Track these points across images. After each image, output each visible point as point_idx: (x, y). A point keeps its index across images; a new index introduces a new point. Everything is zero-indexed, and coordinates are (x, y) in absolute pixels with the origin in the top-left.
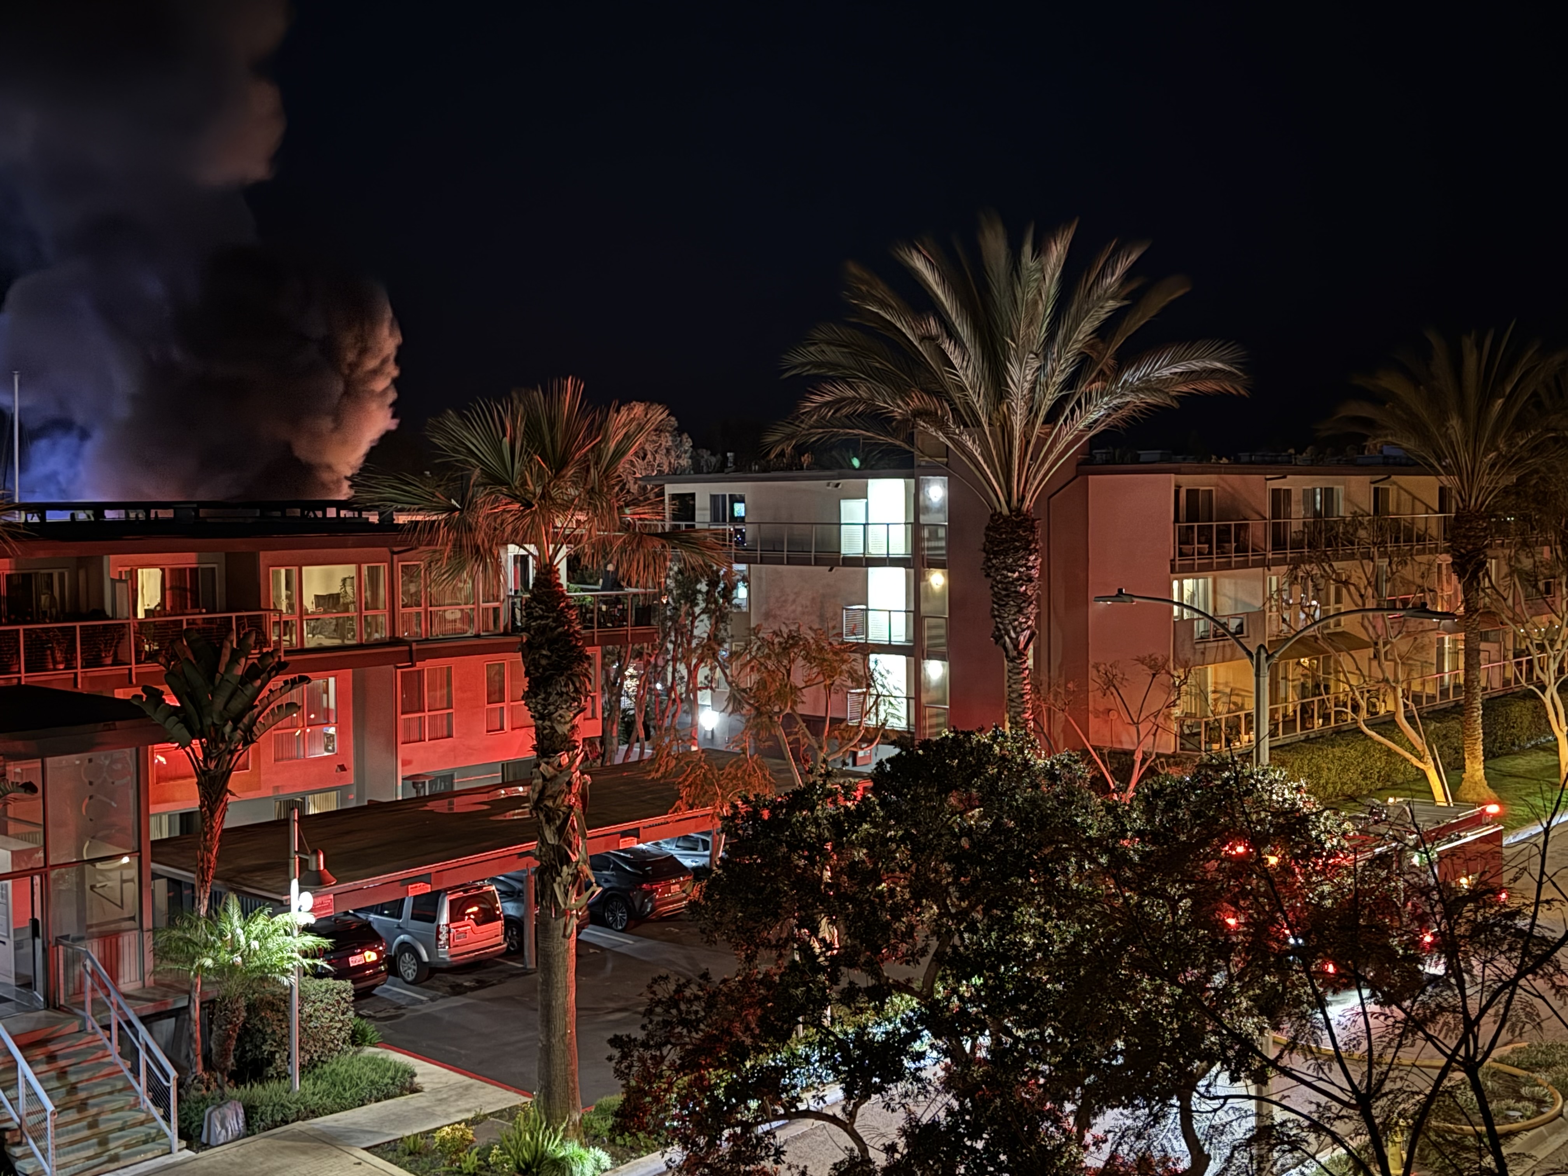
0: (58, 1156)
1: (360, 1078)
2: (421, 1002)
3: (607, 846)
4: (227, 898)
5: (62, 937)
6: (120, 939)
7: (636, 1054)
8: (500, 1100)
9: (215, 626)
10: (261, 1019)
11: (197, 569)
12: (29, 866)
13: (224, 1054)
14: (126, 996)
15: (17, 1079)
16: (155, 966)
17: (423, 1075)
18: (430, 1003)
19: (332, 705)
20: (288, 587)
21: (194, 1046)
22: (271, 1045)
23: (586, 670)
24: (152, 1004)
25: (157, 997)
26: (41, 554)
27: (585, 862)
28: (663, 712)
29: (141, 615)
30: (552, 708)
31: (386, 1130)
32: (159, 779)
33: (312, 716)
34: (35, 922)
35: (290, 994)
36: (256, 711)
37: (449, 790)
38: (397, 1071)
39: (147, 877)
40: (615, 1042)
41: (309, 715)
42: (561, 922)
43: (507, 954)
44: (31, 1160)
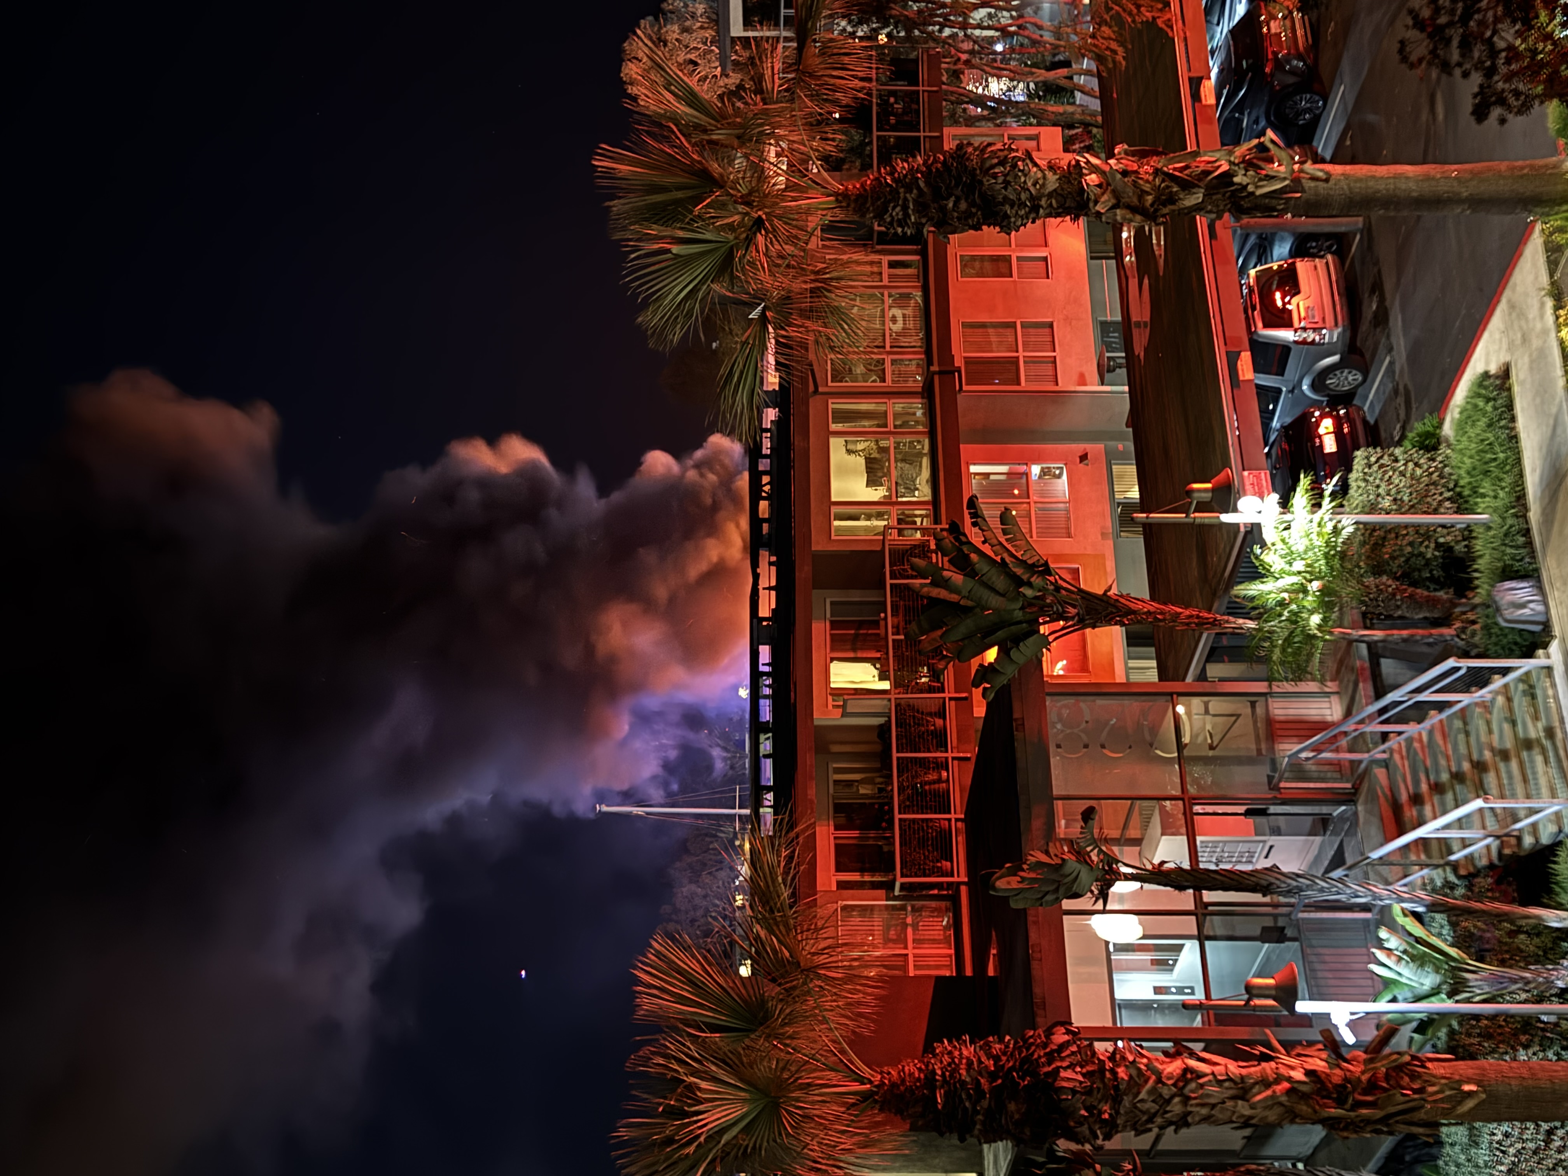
0: (1539, 796)
1: (1482, 441)
2: (1391, 363)
3: (1209, 121)
4: (1237, 596)
5: (1270, 783)
6: (1277, 718)
7: (1500, 85)
8: (1534, 265)
9: (902, 603)
10: (1393, 558)
11: (832, 622)
12: (1181, 816)
13: (1432, 603)
14: (1348, 714)
15: (1438, 839)
16: (1313, 680)
17: (1487, 363)
18: (1394, 353)
19: (1004, 469)
20: (856, 518)
21: (1418, 638)
22: (1427, 547)
23: (975, 149)
24: (1361, 685)
25: (1353, 678)
26: (812, 793)
27: (1231, 153)
28: (1034, 42)
29: (886, 685)
30: (1023, 196)
31: (1554, 410)
32: (1084, 667)
33: (1016, 492)
34: (1248, 813)
35: (1365, 524)
36: (1008, 559)
37: (1120, 327)
38: (1479, 395)
39: (1205, 687)
40: (1480, 113)
41: (1014, 496)
42: (1308, 184)
43: (1341, 255)
44: (1541, 827)
